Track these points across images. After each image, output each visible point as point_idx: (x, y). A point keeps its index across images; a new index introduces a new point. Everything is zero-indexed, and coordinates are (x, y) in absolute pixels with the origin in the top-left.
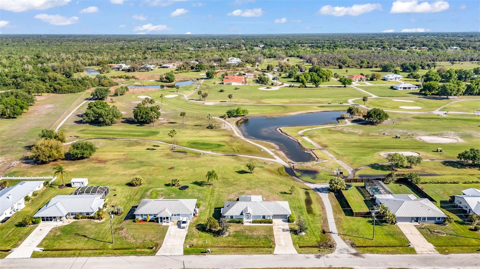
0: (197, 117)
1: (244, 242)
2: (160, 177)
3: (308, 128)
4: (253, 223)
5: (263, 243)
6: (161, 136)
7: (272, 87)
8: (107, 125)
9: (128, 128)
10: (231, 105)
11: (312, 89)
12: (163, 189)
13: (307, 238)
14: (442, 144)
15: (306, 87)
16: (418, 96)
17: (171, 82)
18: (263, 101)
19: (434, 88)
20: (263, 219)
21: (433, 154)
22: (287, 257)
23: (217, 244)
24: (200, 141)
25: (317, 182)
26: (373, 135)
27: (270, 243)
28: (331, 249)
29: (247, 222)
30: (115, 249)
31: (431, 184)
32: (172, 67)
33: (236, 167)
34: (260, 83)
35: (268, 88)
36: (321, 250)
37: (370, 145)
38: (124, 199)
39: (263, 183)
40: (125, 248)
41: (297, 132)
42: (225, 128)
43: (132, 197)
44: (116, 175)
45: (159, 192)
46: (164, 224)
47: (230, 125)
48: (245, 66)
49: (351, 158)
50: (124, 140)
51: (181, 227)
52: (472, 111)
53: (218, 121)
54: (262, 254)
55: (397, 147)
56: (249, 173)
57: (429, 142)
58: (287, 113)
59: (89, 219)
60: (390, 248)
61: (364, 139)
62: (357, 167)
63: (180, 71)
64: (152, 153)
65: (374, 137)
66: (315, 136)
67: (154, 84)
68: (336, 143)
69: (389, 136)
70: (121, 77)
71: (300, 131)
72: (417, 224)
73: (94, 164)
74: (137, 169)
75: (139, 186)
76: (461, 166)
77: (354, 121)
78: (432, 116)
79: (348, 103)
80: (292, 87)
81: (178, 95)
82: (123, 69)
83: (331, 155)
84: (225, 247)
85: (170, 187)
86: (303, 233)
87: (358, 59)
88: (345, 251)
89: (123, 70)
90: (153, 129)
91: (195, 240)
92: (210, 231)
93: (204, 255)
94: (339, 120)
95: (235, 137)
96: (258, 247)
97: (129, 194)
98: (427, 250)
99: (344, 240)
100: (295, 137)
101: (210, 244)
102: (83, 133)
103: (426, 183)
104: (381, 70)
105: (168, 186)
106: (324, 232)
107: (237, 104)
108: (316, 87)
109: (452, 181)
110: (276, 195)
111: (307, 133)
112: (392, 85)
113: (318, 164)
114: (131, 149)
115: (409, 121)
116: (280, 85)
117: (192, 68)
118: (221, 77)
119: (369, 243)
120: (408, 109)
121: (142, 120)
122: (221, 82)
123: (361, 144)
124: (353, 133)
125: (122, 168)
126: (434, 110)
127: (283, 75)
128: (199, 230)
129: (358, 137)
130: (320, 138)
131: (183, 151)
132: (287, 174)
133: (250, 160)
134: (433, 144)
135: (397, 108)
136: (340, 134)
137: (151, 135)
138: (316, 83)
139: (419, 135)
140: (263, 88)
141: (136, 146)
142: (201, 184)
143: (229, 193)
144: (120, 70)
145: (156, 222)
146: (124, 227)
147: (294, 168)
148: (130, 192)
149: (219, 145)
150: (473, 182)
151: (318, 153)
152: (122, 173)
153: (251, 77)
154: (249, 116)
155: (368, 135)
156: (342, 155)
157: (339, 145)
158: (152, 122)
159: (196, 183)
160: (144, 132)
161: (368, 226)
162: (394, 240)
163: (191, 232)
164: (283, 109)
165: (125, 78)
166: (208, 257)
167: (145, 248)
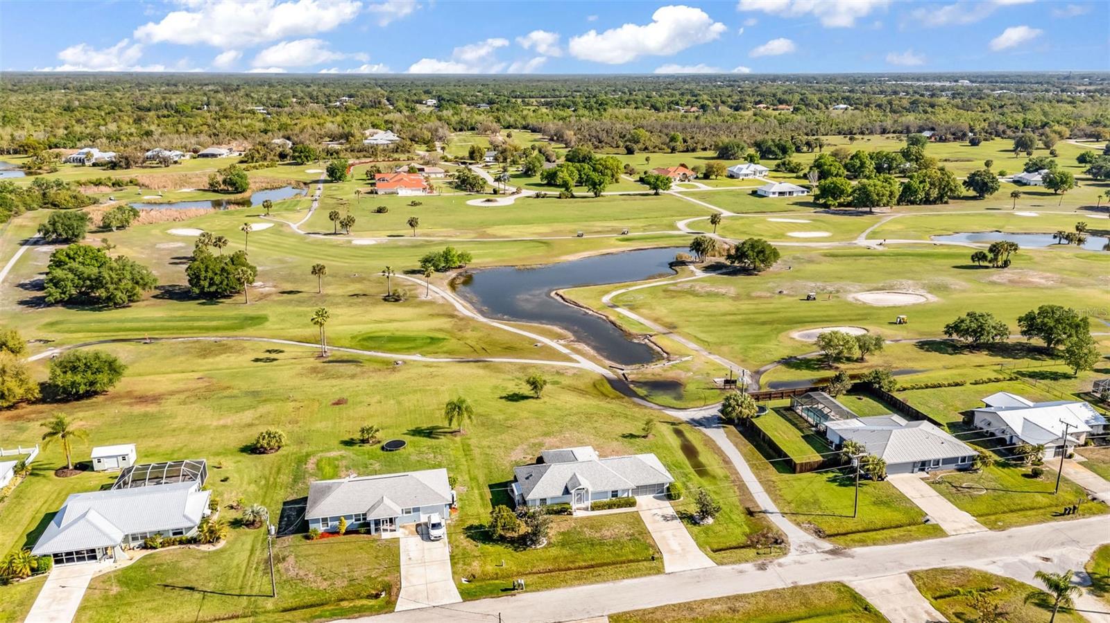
0: (347, 276)
1: (589, 555)
2: (319, 426)
3: (617, 288)
4: (593, 509)
5: (634, 553)
6: (277, 326)
7: (498, 199)
8: (117, 306)
9: (179, 310)
10: (419, 243)
11: (589, 202)
12: (343, 452)
13: (721, 529)
14: (900, 307)
15: (573, 197)
16: (812, 210)
17: (241, 192)
18: (490, 231)
19: (842, 192)
20: (614, 499)
21: (892, 329)
22: (699, 577)
23: (529, 566)
24: (382, 331)
25: (690, 406)
26: (760, 297)
27: (647, 549)
28: (780, 548)
29: (580, 510)
30: (285, 610)
31: (915, 390)
32: (228, 154)
33: (496, 387)
34: (465, 190)
35: (488, 201)
36: (760, 551)
37: (764, 318)
38: (253, 487)
39: (574, 419)
40: (309, 604)
41: (600, 300)
42: (429, 298)
43: (272, 479)
44: (200, 430)
45: (336, 462)
46: (386, 536)
47: (437, 289)
48: (412, 150)
49: (737, 348)
50: (183, 342)
51: (432, 538)
52: (927, 237)
53: (405, 283)
54: (641, 576)
55: (818, 319)
56: (532, 397)
57: (875, 304)
58: (556, 256)
59: (182, 546)
60: (893, 530)
61: (745, 306)
62: (757, 366)
63: (252, 165)
64: (272, 370)
65: (762, 301)
66: (642, 306)
67: (195, 197)
68: (692, 319)
69: (792, 296)
70: (100, 183)
71: (603, 295)
72: (924, 474)
73: (128, 407)
74: (252, 411)
75: (277, 450)
76: (954, 350)
77: (709, 268)
78: (857, 251)
79: (679, 230)
80: (543, 197)
81: (272, 225)
82: (93, 161)
83: (692, 345)
84: (550, 571)
85: (356, 447)
86: (710, 521)
87: (660, 131)
88: (810, 548)
89: (94, 165)
90: (248, 311)
91: (474, 564)
92: (502, 539)
93: (512, 595)
94: (677, 268)
95: (462, 319)
96: (624, 563)
97: (260, 474)
98: (963, 526)
99: (798, 524)
100: (599, 309)
101: (514, 568)
102: (58, 332)
103: (905, 389)
104: (716, 155)
105: (351, 446)
106: (750, 513)
107: (431, 241)
108: (597, 195)
109: (951, 382)
110: (615, 443)
111: (621, 298)
112: (755, 187)
113: (673, 365)
114: (212, 363)
115: (817, 263)
116: (513, 193)
117: (282, 156)
118: (365, 177)
119: (850, 525)
120: (806, 238)
121: (213, 289)
122: (369, 189)
123: (744, 316)
124: (717, 295)
125: (211, 412)
126: (856, 238)
127: (512, 170)
128: (474, 540)
129: (731, 301)
130: (654, 309)
131: (350, 358)
132: (618, 393)
133: (520, 368)
134: (884, 308)
135: (782, 236)
136: (692, 298)
137: (250, 325)
138: (594, 188)
139: (850, 291)
140: (477, 201)
141: (222, 354)
142: (431, 433)
143: (508, 449)
144: (87, 164)
145: (364, 533)
146: (286, 553)
147: (626, 379)
148: (260, 468)
149: (432, 338)
150: (990, 381)
151: (665, 342)
152: (215, 423)
153: (439, 176)
154: (474, 267)
155: (749, 297)
156: (715, 343)
157: (700, 321)
158: (238, 292)
159: (417, 432)
160: (227, 318)
161: (833, 489)
162: (895, 513)
163: (457, 547)
164: (543, 248)
165: (110, 184)
166: (523, 598)
167: (359, 597)
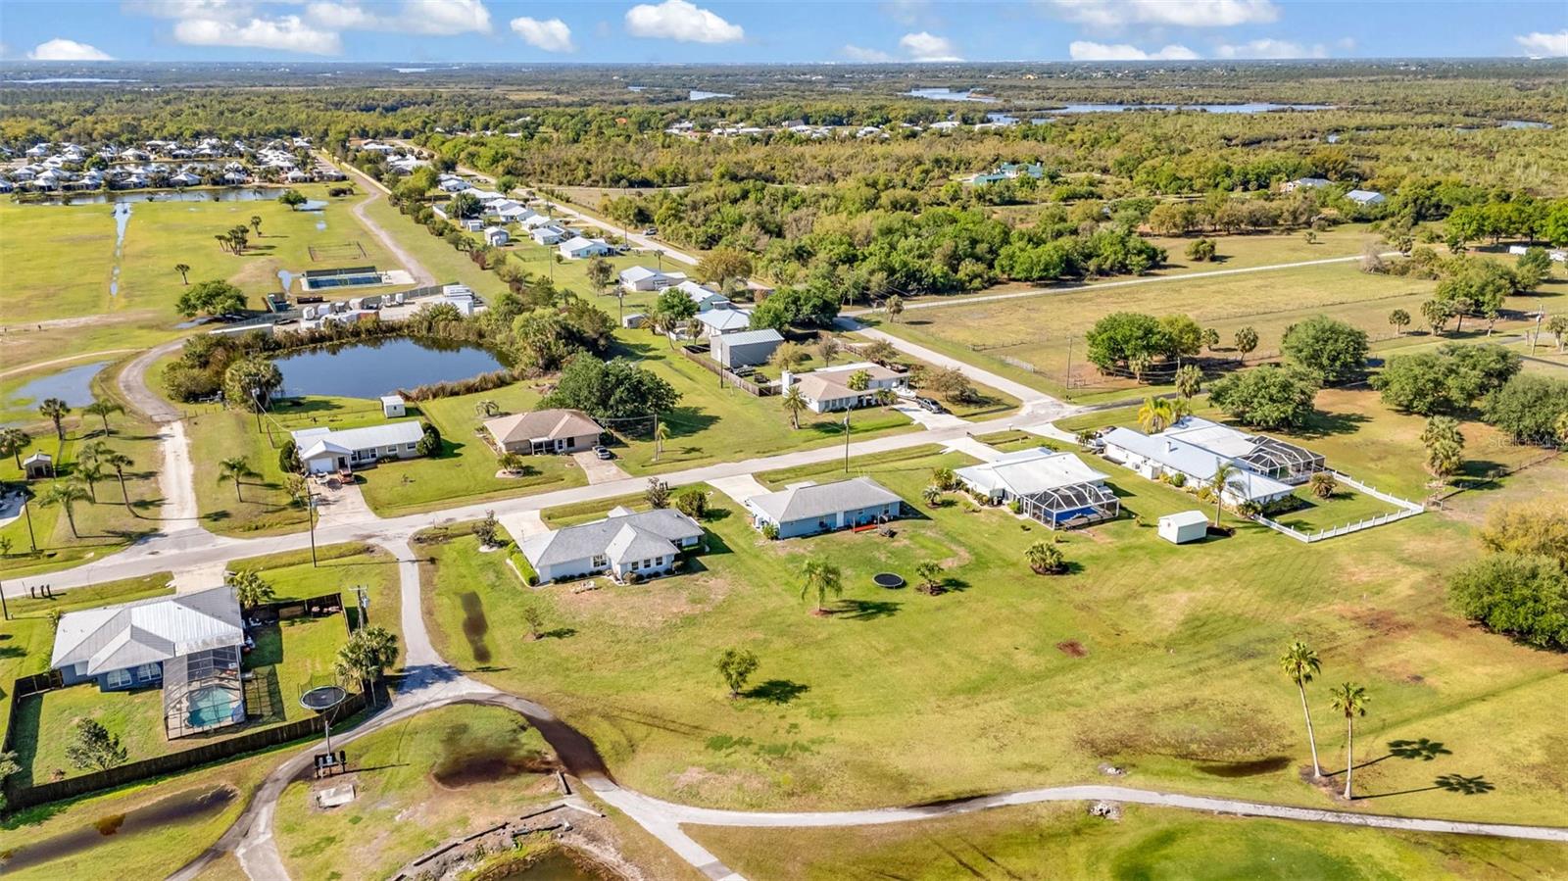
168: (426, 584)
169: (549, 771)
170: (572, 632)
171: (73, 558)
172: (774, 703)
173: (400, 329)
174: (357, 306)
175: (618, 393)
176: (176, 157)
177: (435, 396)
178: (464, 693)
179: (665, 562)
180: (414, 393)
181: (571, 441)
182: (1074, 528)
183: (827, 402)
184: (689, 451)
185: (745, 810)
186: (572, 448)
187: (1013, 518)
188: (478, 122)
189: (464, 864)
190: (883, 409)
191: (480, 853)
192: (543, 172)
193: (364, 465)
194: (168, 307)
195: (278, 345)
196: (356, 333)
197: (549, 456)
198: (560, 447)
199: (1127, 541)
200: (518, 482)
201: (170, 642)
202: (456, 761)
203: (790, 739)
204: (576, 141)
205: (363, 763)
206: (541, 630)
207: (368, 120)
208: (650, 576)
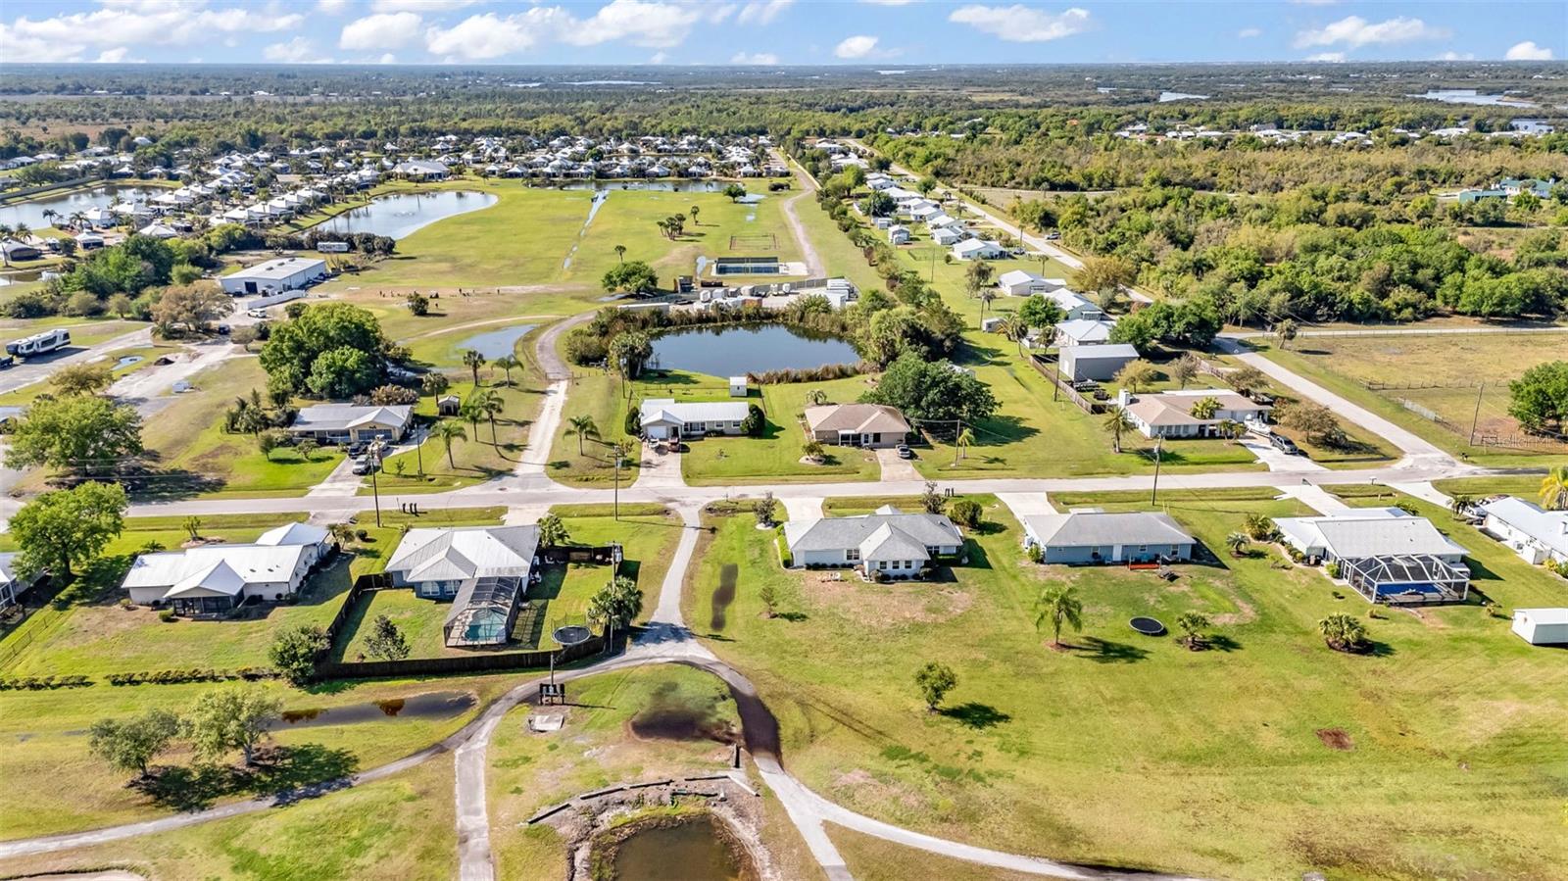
159: (1129, 654)
168: (699, 550)
169: (728, 742)
170: (804, 617)
171: (446, 485)
172: (967, 726)
173: (777, 316)
174: (747, 292)
175: (931, 395)
176: (660, 151)
177: (779, 382)
178: (687, 655)
179: (914, 566)
180: (761, 376)
181: (877, 437)
182: (1401, 605)
183: (1161, 428)
184: (991, 461)
185: (893, 824)
186: (877, 444)
187: (1327, 581)
188: (928, 124)
189: (623, 808)
190: (1225, 443)
191: (639, 802)
192: (970, 173)
193: (694, 436)
194: (596, 281)
195: (670, 322)
196: (737, 318)
197: (854, 449)
198: (866, 442)
199: (1465, 631)
200: (817, 469)
201: (474, 565)
202: (655, 715)
203: (967, 765)
204: (1017, 142)
205: (580, 699)
206: (777, 610)
207: (828, 120)
208: (897, 578)
